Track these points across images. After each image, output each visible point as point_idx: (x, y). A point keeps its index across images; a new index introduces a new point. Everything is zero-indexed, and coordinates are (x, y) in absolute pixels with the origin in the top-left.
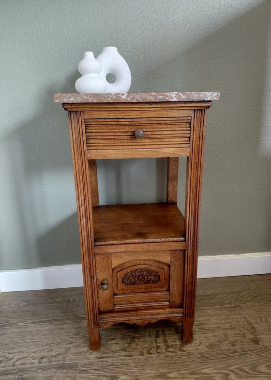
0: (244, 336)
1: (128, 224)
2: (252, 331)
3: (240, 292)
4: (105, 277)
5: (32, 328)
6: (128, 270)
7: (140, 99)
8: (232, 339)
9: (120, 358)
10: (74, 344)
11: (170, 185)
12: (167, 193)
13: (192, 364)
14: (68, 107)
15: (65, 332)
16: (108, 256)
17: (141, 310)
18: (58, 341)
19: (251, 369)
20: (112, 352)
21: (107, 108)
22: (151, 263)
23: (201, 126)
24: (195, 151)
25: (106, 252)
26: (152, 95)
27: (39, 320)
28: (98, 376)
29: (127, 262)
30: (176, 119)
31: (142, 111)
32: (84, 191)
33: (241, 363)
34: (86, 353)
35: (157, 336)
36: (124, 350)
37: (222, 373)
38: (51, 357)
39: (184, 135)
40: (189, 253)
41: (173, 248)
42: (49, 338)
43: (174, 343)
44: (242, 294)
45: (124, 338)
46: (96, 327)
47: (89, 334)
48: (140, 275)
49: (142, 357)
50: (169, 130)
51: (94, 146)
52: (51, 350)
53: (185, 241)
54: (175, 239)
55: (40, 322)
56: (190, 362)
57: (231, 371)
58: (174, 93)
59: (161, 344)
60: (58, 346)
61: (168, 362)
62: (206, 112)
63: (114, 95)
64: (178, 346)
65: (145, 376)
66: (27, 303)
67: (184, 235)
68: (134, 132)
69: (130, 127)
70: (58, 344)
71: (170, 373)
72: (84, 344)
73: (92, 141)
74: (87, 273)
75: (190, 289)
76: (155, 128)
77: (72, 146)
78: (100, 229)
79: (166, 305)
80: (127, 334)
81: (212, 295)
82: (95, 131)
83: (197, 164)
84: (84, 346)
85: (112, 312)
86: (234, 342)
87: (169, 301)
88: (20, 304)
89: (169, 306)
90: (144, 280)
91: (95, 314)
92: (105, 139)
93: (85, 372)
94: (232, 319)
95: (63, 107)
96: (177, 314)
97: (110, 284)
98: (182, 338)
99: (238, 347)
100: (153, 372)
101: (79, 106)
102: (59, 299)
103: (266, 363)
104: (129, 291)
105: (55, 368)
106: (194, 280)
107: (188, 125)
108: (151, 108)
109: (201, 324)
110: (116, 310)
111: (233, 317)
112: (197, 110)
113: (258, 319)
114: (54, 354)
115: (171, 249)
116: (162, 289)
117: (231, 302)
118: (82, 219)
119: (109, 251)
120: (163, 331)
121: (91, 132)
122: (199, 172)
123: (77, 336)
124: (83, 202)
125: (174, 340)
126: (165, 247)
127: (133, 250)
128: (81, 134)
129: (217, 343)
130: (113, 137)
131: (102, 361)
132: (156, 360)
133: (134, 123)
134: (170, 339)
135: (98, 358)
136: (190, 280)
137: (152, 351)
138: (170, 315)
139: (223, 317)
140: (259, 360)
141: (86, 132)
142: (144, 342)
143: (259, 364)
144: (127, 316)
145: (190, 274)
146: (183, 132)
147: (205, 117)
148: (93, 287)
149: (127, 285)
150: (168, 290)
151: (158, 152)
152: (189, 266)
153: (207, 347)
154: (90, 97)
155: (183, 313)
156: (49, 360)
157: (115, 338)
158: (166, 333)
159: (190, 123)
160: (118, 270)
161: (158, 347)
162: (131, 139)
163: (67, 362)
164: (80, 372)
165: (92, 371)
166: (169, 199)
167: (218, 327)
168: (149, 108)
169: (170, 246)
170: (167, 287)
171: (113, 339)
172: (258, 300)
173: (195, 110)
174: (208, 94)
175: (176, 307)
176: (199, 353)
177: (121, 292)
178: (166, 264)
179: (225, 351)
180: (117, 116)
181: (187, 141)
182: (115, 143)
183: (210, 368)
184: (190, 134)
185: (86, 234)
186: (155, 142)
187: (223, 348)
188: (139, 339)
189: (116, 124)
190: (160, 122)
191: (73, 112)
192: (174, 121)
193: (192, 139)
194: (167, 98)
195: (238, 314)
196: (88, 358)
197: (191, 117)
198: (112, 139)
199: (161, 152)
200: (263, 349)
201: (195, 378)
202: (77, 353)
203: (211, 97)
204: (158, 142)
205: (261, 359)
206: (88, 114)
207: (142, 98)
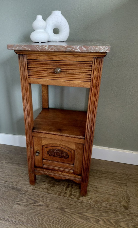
0: (120, 202)
1: (57, 122)
2: (127, 201)
3: (130, 175)
4: (38, 149)
5: (7, 165)
6: (51, 148)
7: (56, 49)
8: (111, 202)
9: (43, 193)
10: (24, 179)
13: (81, 208)
14: (18, 52)
15: (21, 171)
16: (40, 138)
17: (57, 171)
19: (115, 222)
20: (41, 188)
21: (39, 53)
22: (64, 147)
23: (99, 68)
24: (94, 85)
25: (38, 136)
26: (64, 47)
27: (12, 162)
28: (29, 198)
29: (51, 144)
30: (82, 62)
31: (60, 57)
33: (110, 217)
34: (28, 185)
35: (68, 187)
36: (47, 189)
37: (96, 218)
39: (87, 73)
40: (86, 147)
41: (77, 142)
42: (13, 172)
43: (75, 194)
45: (50, 183)
46: (33, 173)
48: (57, 152)
49: (55, 195)
50: (77, 69)
51: (32, 76)
52: (12, 179)
53: (84, 139)
54: (79, 137)
55: (12, 163)
56: (80, 206)
57: (102, 219)
58: (78, 46)
59: (68, 192)
60: (16, 178)
61: (68, 203)
62: (103, 59)
63: (41, 46)
64: (77, 196)
65: (52, 206)
66: (9, 152)
67: (84, 136)
68: (55, 69)
69: (53, 66)
70: (16, 176)
71: (66, 209)
72: (28, 180)
73: (31, 73)
74: (29, 145)
75: (86, 167)
76: (69, 67)
77: (20, 75)
78: (40, 122)
79: (72, 172)
80: (52, 181)
81: (111, 172)
82: (33, 67)
83: (95, 93)
84: (28, 181)
85: (42, 168)
86: (112, 204)
87: (73, 170)
88: (6, 151)
89: (73, 173)
90: (60, 156)
91: (33, 167)
92: (38, 72)
93: (24, 194)
94: (117, 190)
95: (15, 52)
96: (78, 179)
97: (41, 153)
98: (80, 192)
99: (113, 208)
100: (57, 205)
102: (25, 153)
103: (126, 222)
104: (51, 159)
105: (10, 188)
106: (89, 162)
107: (90, 67)
108: (66, 54)
109: (96, 188)
110: (44, 168)
112: (97, 57)
114: (13, 181)
115: (76, 142)
116: (70, 163)
117: (122, 180)
118: (26, 116)
119: (40, 136)
120: (72, 185)
121: (31, 67)
122: (96, 99)
123: (27, 175)
124: (26, 107)
125: (76, 192)
126: (71, 140)
127: (53, 138)
128: (25, 68)
129: (101, 201)
130: (43, 71)
131: (34, 192)
132: (62, 199)
133: (56, 63)
134: (74, 191)
135: (32, 189)
136: (87, 162)
137: (61, 194)
138: (73, 178)
139: (112, 187)
140: (123, 219)
141: (28, 67)
142: (59, 188)
143: (121, 221)
144: (49, 172)
145: (87, 158)
146: (87, 72)
147: (103, 63)
148: (32, 153)
149: (50, 156)
150: (73, 164)
151: (69, 83)
152: (86, 154)
153: (94, 201)
154: (27, 47)
155: (81, 179)
156: (9, 183)
157: (45, 182)
158: (73, 186)
159: (92, 65)
160: (46, 147)
161: (66, 193)
162: (53, 73)
163: (17, 187)
164: (21, 194)
165: (27, 195)
167: (106, 192)
168: (65, 54)
169: (75, 140)
170: (73, 162)
171: (44, 182)
173: (95, 57)
174: (102, 48)
175: (77, 175)
176: (88, 204)
177: (47, 159)
178: (73, 150)
179: (103, 207)
180: (45, 59)
181: (89, 78)
182: (44, 75)
183: (90, 213)
184: (91, 73)
185: (28, 124)
186: (68, 76)
187: (103, 205)
188: (57, 185)
189: (45, 64)
190: (72, 64)
191: (21, 55)
192: (81, 64)
193: (92, 76)
194: (74, 50)
195: (122, 188)
196: (27, 188)
197: (92, 62)
198: (42, 72)
199: (71, 83)
200: (129, 214)
201: (79, 216)
202: (23, 184)
203: (104, 50)
204: (70, 76)
205: (124, 219)
206: (29, 57)
207: (57, 49)
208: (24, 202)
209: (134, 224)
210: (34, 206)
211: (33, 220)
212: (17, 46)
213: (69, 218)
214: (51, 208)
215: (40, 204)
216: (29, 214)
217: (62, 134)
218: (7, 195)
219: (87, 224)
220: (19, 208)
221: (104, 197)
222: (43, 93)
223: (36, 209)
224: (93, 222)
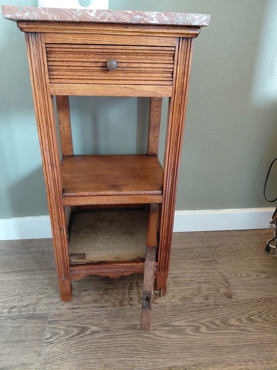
0: (218, 290)
1: (103, 175)
2: (226, 285)
3: (217, 247)
5: (3, 278)
7: (112, 18)
8: (205, 293)
9: (91, 309)
10: (46, 295)
11: (151, 135)
12: (148, 143)
13: (164, 317)
14: (24, 26)
15: (37, 283)
17: (114, 263)
18: (29, 291)
19: (222, 322)
20: (85, 303)
21: (73, 30)
23: (186, 59)
24: (178, 90)
25: (76, 204)
26: (127, 13)
27: (11, 270)
28: (68, 326)
30: (156, 48)
32: (48, 134)
33: (213, 317)
34: (57, 303)
35: (131, 288)
36: (96, 301)
37: (193, 326)
38: (21, 307)
39: (166, 70)
40: (166, 207)
41: (149, 201)
42: (20, 289)
44: (219, 249)
45: (98, 289)
46: (67, 279)
47: (60, 285)
49: (113, 308)
50: (148, 62)
51: (57, 79)
52: (22, 300)
54: (152, 192)
55: (12, 272)
56: (162, 314)
57: (203, 323)
58: (155, 13)
59: (135, 296)
60: (29, 297)
61: (140, 314)
62: (193, 42)
63: (80, 11)
65: (116, 327)
68: (106, 62)
69: (101, 56)
70: (30, 294)
72: (56, 295)
73: (55, 73)
74: (56, 224)
75: (165, 243)
76: (132, 59)
77: (32, 78)
78: (71, 179)
80: (101, 286)
81: (188, 248)
82: (59, 59)
83: (180, 106)
84: (56, 297)
86: (207, 296)
91: (66, 267)
92: (71, 70)
93: (55, 322)
94: (207, 273)
95: (18, 26)
99: (211, 301)
100: (124, 323)
101: (38, 26)
103: (237, 316)
105: (24, 318)
107: (172, 58)
108: (127, 32)
109: (175, 277)
111: (208, 271)
112: (183, 38)
113: (232, 273)
114: (25, 304)
117: (207, 257)
118: (47, 167)
119: (79, 203)
120: (137, 283)
121: (54, 61)
122: (182, 117)
123: (50, 287)
124: (47, 147)
126: (140, 199)
127: (106, 202)
128: (42, 62)
129: (191, 297)
130: (80, 68)
131: (73, 312)
132: (128, 312)
133: (106, 51)
135: (69, 309)
136: (166, 234)
137: (124, 303)
139: (198, 271)
140: (231, 313)
141: (48, 61)
142: (118, 294)
143: (230, 318)
144: (99, 269)
146: (165, 66)
147: (192, 48)
148: (63, 240)
151: (134, 89)
152: (165, 220)
153: (180, 300)
154: (49, 12)
156: (19, 310)
157: (88, 290)
158: (140, 285)
159: (174, 54)
161: (131, 299)
162: (102, 71)
163: (37, 312)
164: (50, 322)
165: (62, 322)
166: (150, 151)
167: (192, 280)
168: (125, 32)
169: (145, 199)
171: (86, 290)
172: (235, 255)
173: (180, 38)
174: (196, 17)
176: (172, 306)
179: (197, 305)
180: (86, 41)
181: (170, 77)
182: (83, 76)
183: (181, 320)
184: (173, 68)
185: (52, 183)
186: (131, 77)
187: (196, 301)
188: (112, 290)
189: (84, 52)
190: (138, 51)
191: (31, 32)
192: (154, 52)
193: (175, 75)
194: (146, 19)
195: (213, 269)
196: (59, 309)
197: (175, 47)
198: (79, 70)
199: (138, 90)
200: (236, 304)
201: (165, 330)
202: (48, 304)
203: (200, 21)
204: (135, 77)
205: (233, 313)
206: (50, 37)
207: (114, 17)
208: (62, 336)
209: (247, 315)
210: (82, 337)
211: (91, 363)
212: (28, 9)
213: (152, 339)
214: (115, 332)
215: (91, 331)
216: (79, 355)
217: (121, 193)
218: (21, 333)
219: (183, 338)
220: (54, 349)
221: (191, 288)
222: (62, 126)
223: (88, 342)
224: (190, 333)
